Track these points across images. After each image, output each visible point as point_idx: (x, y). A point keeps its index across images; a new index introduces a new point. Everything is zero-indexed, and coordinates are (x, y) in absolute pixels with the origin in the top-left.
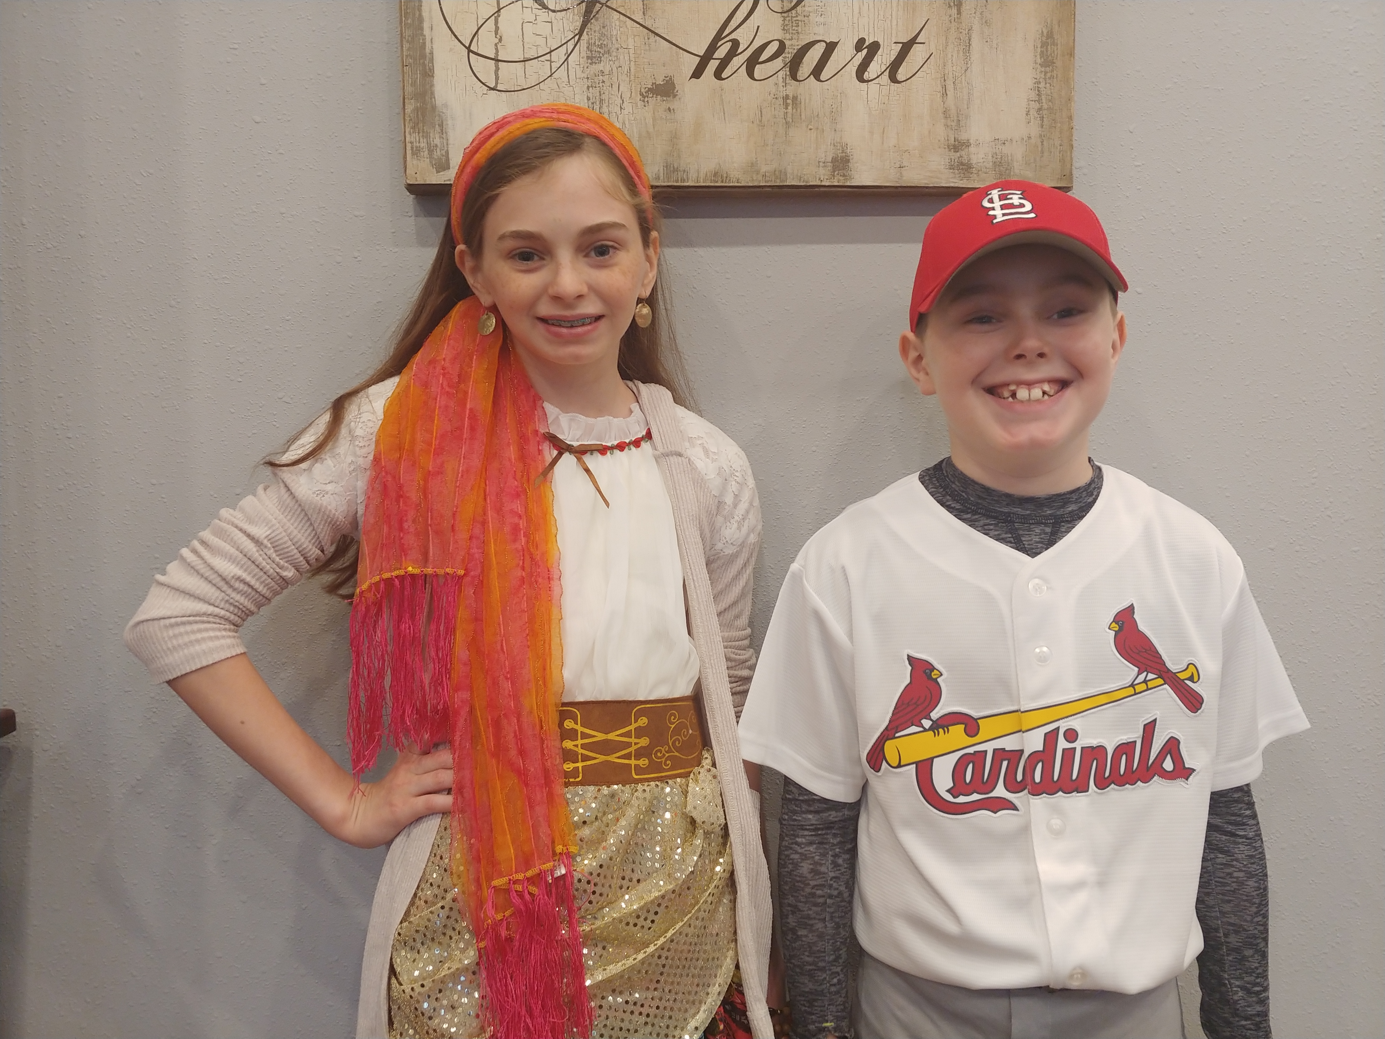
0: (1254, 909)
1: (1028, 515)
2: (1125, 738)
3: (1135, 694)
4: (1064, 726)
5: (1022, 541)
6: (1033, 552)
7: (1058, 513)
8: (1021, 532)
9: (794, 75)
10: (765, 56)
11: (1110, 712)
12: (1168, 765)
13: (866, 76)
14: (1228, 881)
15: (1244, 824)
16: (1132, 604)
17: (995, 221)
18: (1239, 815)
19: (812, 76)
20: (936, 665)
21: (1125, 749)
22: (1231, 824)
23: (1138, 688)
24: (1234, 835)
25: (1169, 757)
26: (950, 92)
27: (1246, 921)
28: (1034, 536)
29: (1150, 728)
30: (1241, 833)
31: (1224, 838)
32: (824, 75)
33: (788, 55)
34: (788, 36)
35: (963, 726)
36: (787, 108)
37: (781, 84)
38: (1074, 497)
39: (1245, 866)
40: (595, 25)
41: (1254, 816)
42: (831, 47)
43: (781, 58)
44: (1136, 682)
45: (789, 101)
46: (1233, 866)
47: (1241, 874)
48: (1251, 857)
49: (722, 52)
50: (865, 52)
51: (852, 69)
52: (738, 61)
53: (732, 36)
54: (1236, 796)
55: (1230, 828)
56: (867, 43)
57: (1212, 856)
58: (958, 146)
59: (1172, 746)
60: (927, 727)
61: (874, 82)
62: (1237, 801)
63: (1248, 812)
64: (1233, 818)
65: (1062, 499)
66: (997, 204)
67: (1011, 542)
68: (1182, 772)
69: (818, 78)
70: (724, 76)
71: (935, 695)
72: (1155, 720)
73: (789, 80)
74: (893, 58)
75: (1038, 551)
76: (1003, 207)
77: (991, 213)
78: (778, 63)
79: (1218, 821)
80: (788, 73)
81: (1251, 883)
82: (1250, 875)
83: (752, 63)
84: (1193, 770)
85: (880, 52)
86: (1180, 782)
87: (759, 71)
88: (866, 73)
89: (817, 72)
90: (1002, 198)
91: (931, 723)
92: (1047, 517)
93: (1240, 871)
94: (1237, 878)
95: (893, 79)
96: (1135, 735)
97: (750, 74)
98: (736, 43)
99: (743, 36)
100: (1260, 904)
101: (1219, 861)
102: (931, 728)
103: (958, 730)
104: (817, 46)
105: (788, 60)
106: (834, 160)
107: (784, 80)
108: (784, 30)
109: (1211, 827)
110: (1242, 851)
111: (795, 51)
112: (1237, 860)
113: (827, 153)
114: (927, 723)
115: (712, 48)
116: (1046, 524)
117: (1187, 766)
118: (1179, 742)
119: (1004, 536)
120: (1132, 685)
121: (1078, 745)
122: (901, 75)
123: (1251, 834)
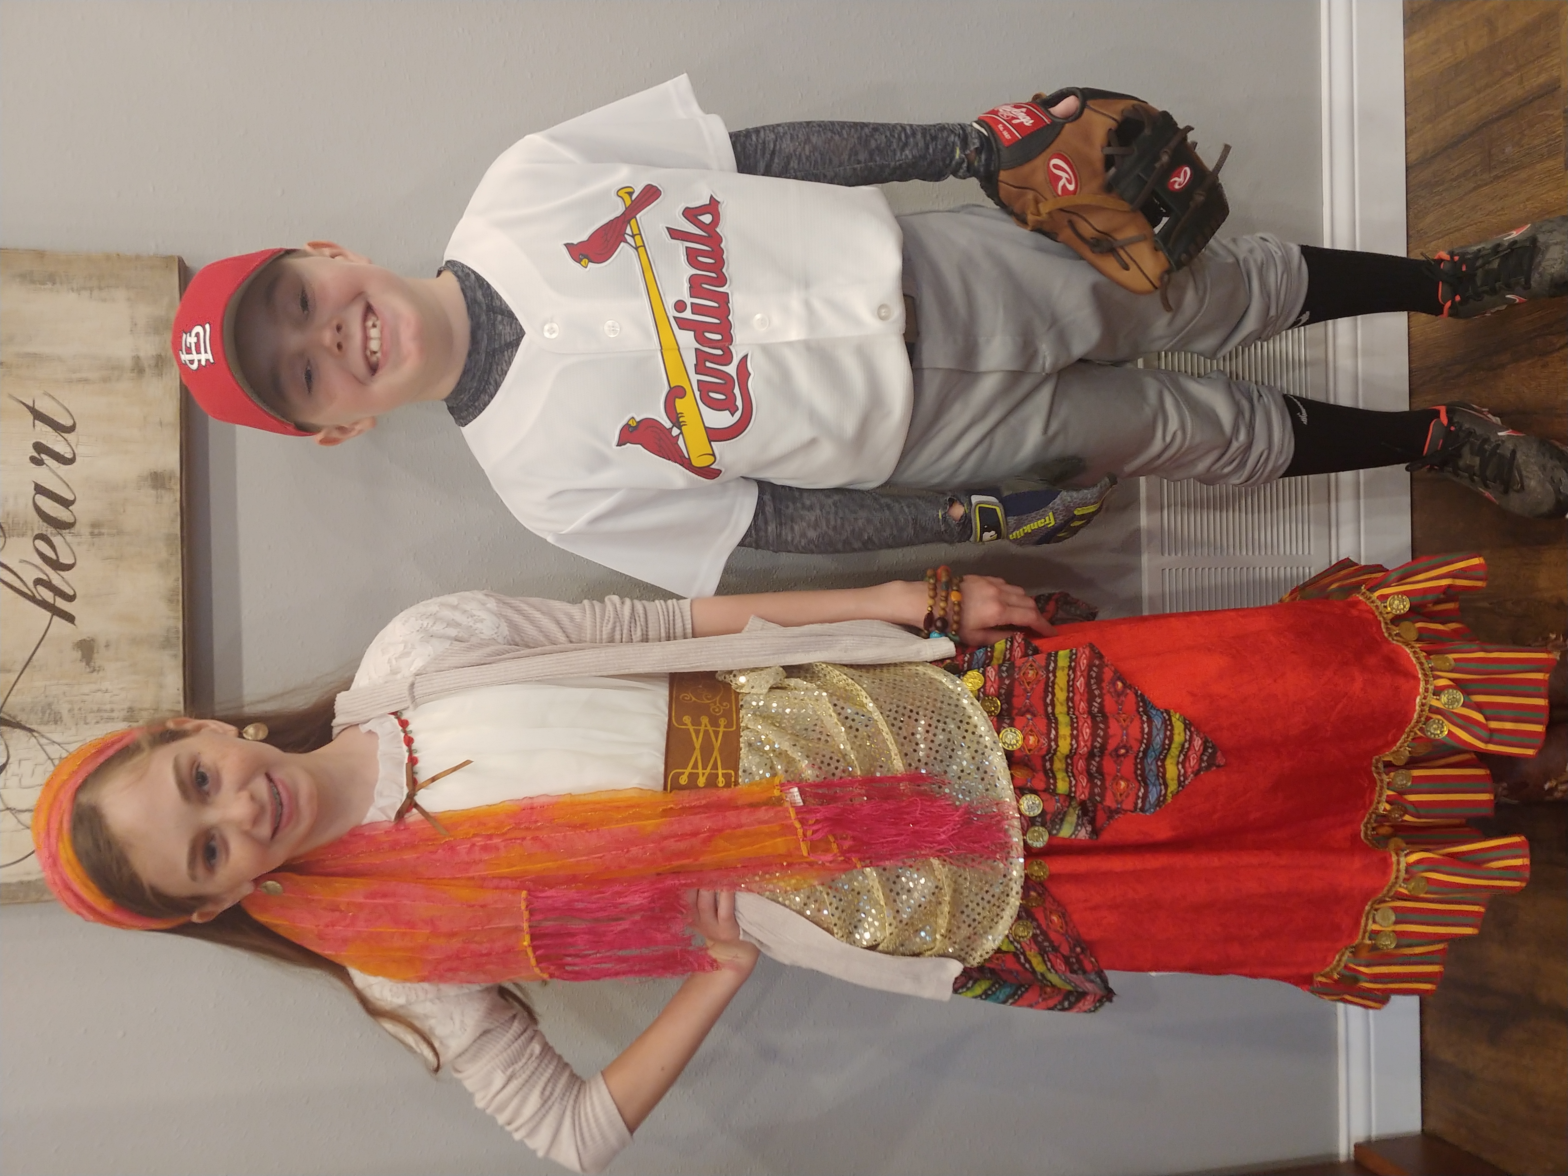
0: (837, 137)
1: (487, 334)
2: (683, 258)
3: (644, 246)
4: (672, 313)
5: (511, 342)
6: (520, 334)
7: (484, 308)
8: (503, 342)
9: (69, 526)
10: (50, 553)
11: (661, 270)
12: (707, 219)
13: (69, 456)
14: (813, 158)
15: (764, 143)
16: (565, 245)
17: (212, 361)
18: (756, 146)
19: (70, 508)
20: (624, 422)
21: (692, 257)
22: (764, 154)
23: (639, 243)
24: (773, 153)
25: (701, 218)
26: (84, 375)
27: (846, 146)
28: (506, 331)
29: (675, 234)
30: (772, 146)
31: (776, 160)
32: (69, 496)
33: (49, 531)
34: (29, 533)
35: (677, 400)
36: (103, 534)
37: (77, 540)
38: (469, 294)
39: (800, 144)
40: (22, 718)
41: (757, 131)
42: (40, 489)
43: (52, 538)
44: (633, 244)
45: (96, 531)
46: (800, 155)
47: (807, 148)
48: (792, 138)
49: (47, 595)
50: (44, 456)
51: (62, 469)
52: (56, 578)
53: (31, 584)
54: (739, 149)
55: (768, 156)
56: (36, 455)
57: (792, 171)
58: (138, 369)
59: (691, 214)
60: (679, 431)
61: (74, 448)
62: (744, 147)
63: (754, 138)
64: (759, 151)
65: (471, 305)
66: (195, 356)
67: (512, 352)
68: (713, 207)
69: (72, 502)
70: (71, 593)
71: (650, 424)
72: (668, 228)
73: (73, 530)
74: (49, 429)
75: (518, 327)
76: (198, 352)
77: (203, 363)
78: (57, 540)
79: (762, 165)
80: (67, 531)
81: (814, 139)
82: (808, 140)
83: (57, 566)
84: (711, 197)
85: (44, 442)
86: (722, 209)
87: (65, 560)
88: (66, 455)
89: (66, 503)
90: (189, 351)
91: (675, 428)
92: (489, 319)
93: (804, 148)
94: (810, 152)
95: (71, 429)
96: (680, 247)
97: (69, 567)
98: (38, 582)
99: (30, 575)
100: (832, 131)
101: (796, 167)
102: (680, 428)
103: (681, 405)
104: (39, 503)
105: (54, 531)
106: (155, 487)
107: (74, 535)
108: (23, 535)
109: (767, 173)
110: (787, 146)
111: (45, 524)
112: (795, 151)
113: (148, 495)
114: (675, 432)
115: (43, 604)
116: (495, 320)
117: (708, 202)
118: (687, 208)
119: (507, 358)
120: (636, 248)
121: (689, 301)
122: (68, 423)
123: (772, 136)
